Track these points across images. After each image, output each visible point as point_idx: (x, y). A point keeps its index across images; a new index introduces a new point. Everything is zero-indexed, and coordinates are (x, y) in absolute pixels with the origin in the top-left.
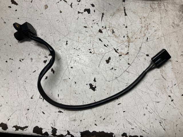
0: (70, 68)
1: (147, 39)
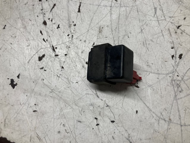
1: (94, 44)
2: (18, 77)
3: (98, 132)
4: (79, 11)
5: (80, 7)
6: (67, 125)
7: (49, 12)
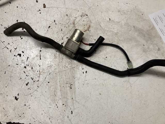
0: (5, 87)
1: (50, 73)
2: (18, 95)
3: (58, 110)
4: (40, 59)
5: (40, 57)
6: (45, 110)
7: (26, 61)
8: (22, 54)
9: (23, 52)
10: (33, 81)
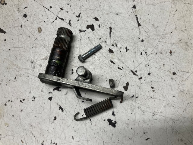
0: (81, 102)
2: (113, 114)
4: (139, 25)
6: (184, 139)
7: (109, 38)
8: (96, 24)
9: (96, 19)
10: (137, 78)
